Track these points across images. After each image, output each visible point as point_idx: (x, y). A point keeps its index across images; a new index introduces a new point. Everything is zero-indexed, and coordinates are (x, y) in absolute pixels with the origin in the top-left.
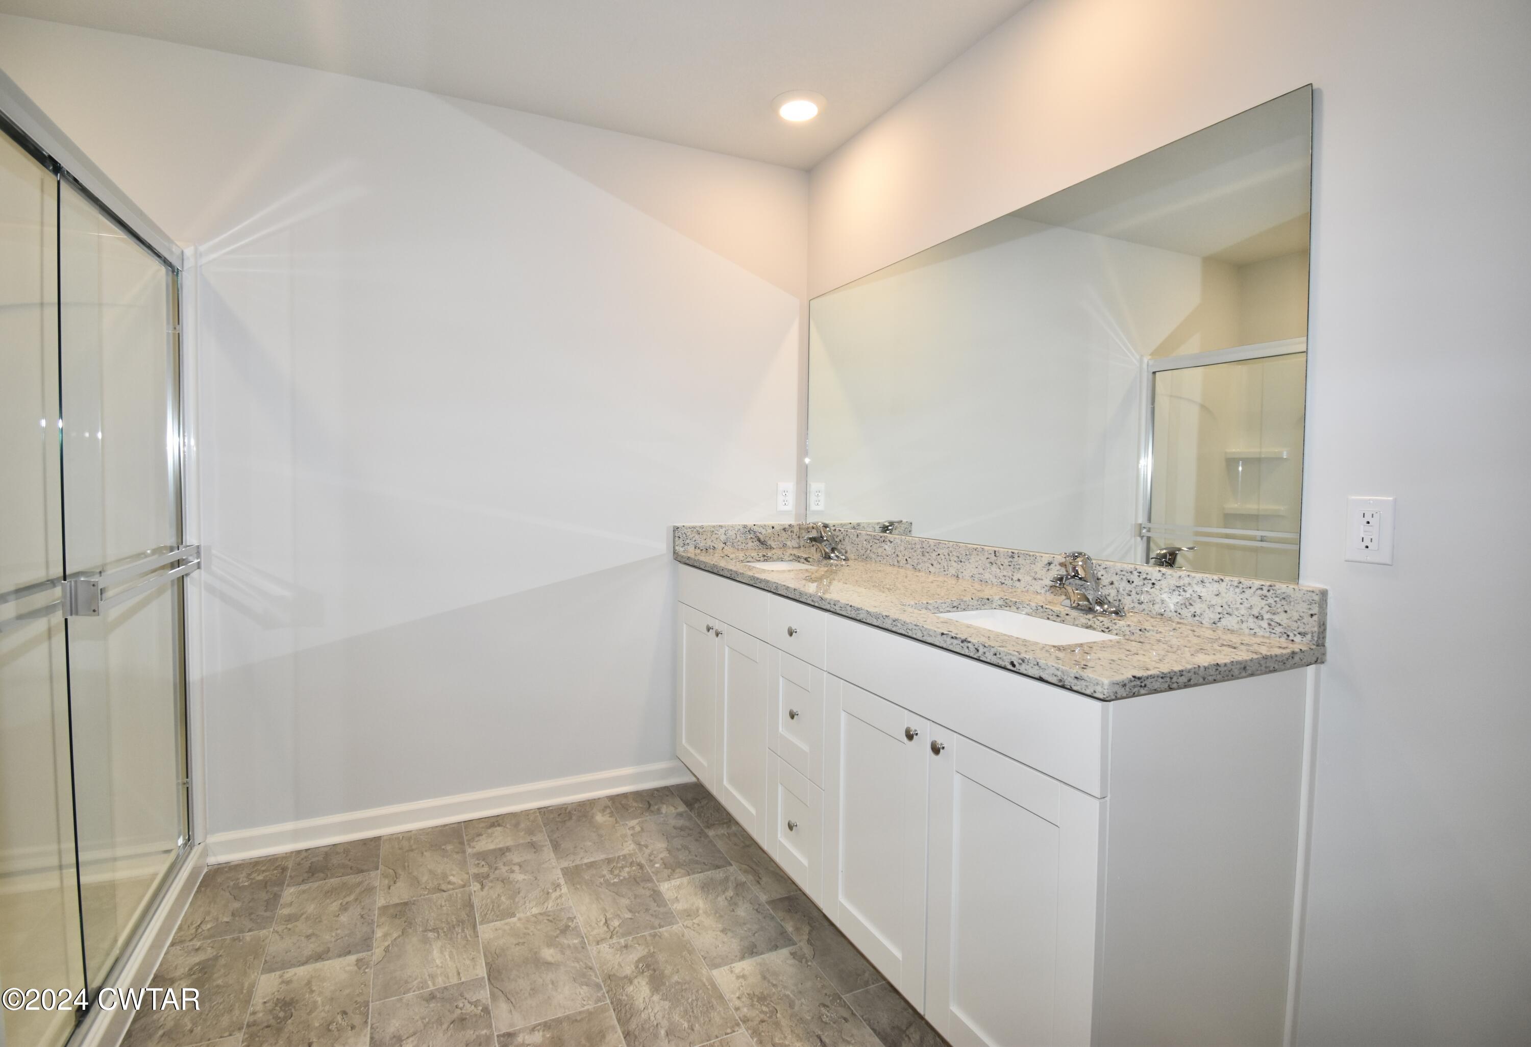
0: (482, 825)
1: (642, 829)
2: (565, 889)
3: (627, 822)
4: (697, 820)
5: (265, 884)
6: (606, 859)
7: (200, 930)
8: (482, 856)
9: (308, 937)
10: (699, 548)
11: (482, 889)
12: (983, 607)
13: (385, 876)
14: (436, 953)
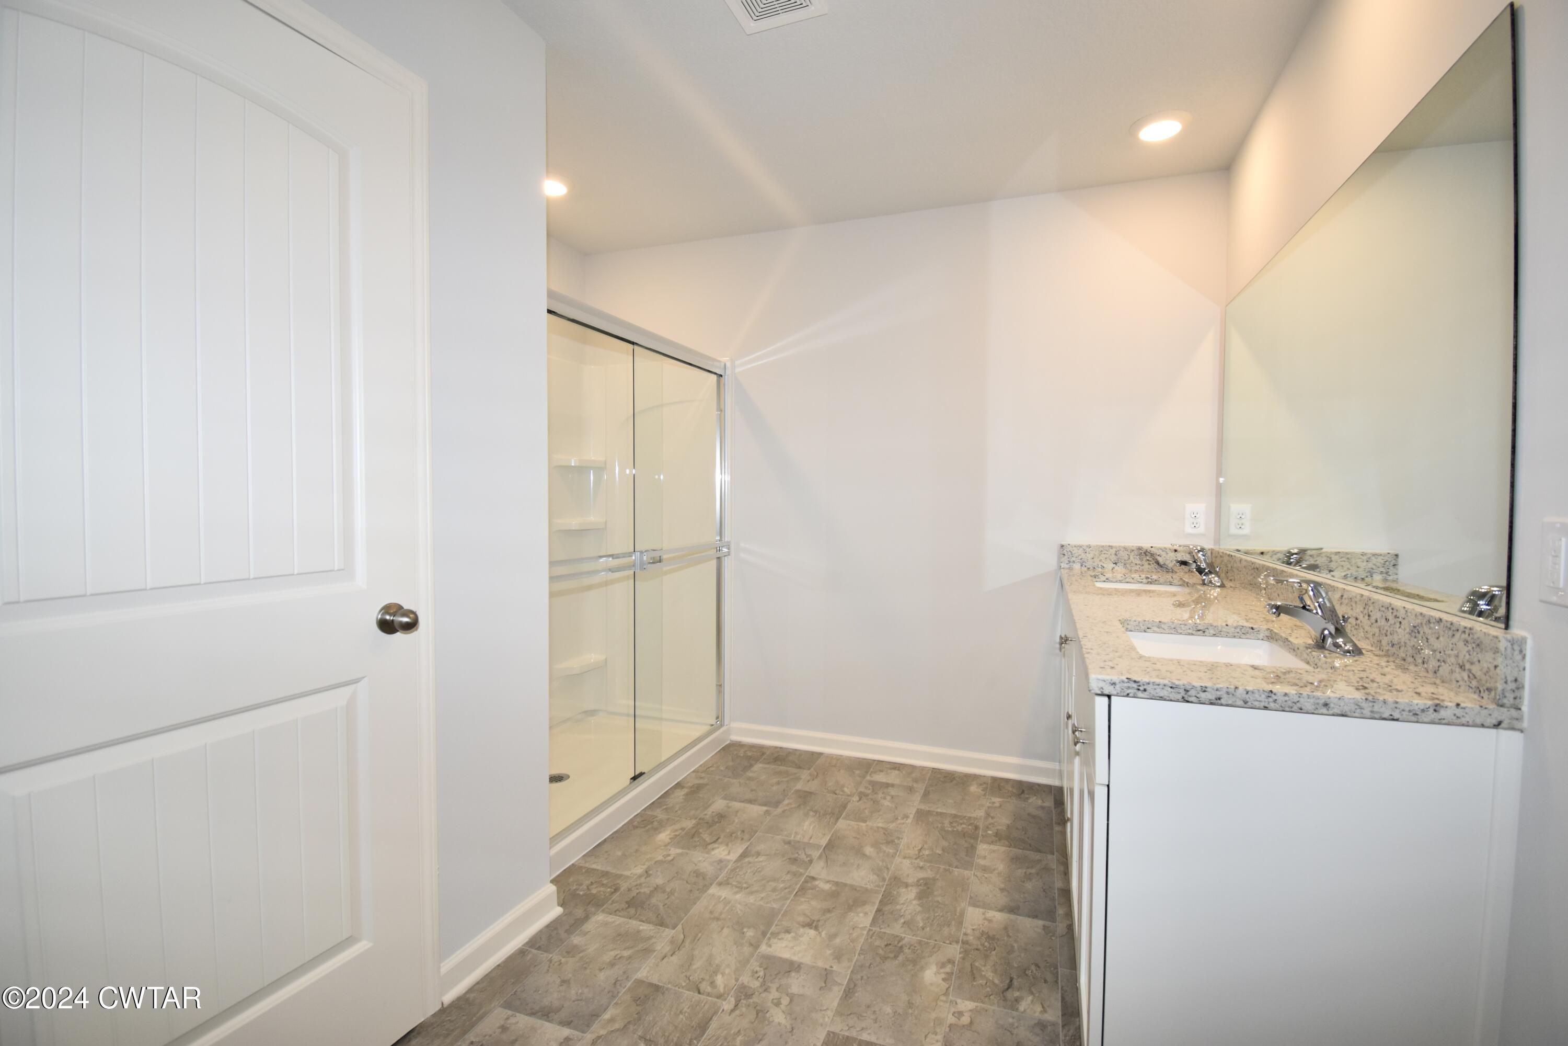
0: (888, 766)
1: (1001, 806)
2: (909, 821)
3: (992, 798)
4: (1054, 815)
5: (749, 758)
6: (955, 814)
7: (708, 770)
8: (874, 784)
9: (752, 790)
10: (1085, 566)
11: (858, 801)
12: (1243, 636)
13: (810, 775)
14: (807, 823)
